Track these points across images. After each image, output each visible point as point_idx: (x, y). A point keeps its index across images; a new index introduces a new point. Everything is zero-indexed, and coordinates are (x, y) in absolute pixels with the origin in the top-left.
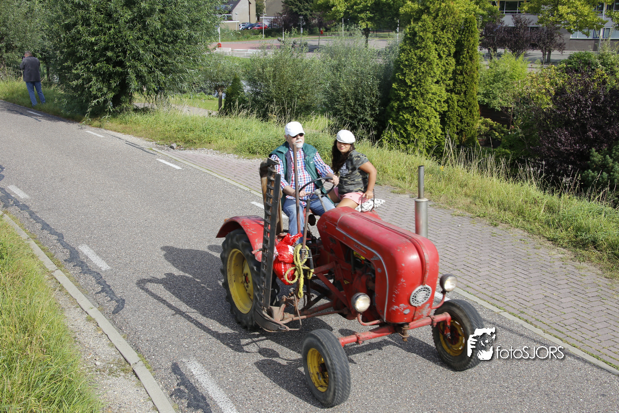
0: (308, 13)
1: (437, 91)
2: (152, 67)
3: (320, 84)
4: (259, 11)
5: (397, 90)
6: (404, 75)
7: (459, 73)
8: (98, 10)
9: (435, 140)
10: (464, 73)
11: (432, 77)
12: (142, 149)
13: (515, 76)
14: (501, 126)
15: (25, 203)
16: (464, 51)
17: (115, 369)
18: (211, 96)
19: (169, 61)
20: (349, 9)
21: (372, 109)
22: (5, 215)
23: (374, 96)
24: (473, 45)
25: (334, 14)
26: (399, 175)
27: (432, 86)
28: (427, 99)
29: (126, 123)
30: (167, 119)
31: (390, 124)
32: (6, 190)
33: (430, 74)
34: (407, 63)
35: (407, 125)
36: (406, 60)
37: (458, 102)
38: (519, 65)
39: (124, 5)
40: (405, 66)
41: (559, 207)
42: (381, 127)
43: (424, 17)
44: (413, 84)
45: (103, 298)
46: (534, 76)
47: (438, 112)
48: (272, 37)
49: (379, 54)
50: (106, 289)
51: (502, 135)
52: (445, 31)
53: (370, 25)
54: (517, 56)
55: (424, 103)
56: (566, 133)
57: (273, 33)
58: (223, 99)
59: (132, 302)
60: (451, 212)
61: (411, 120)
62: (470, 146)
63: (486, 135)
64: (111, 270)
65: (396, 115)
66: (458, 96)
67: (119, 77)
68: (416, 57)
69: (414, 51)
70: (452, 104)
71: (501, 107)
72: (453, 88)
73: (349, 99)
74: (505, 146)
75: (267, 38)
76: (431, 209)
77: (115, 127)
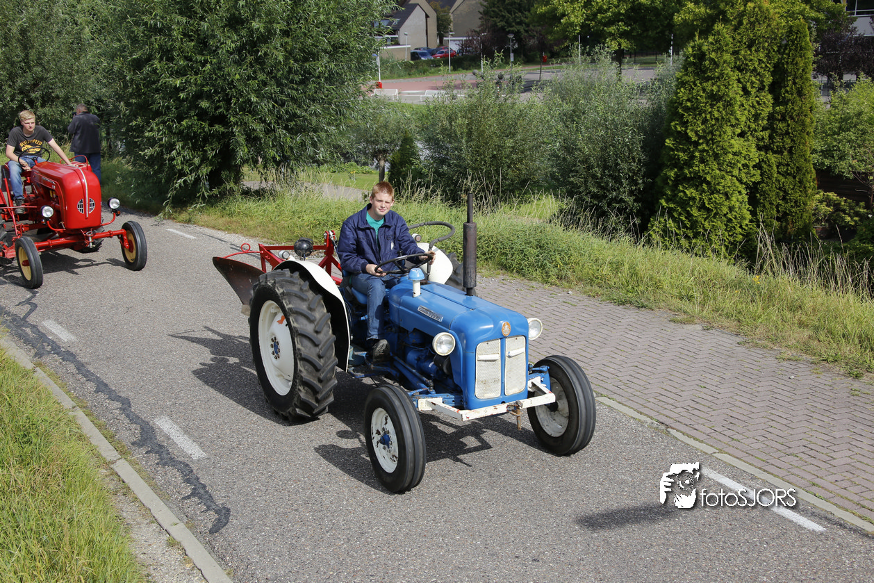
0: (521, 28)
1: (742, 149)
2: (270, 123)
3: (544, 143)
4: (442, 28)
5: (673, 150)
6: (685, 124)
7: (779, 118)
8: (185, 35)
9: (740, 230)
10: (787, 118)
11: (732, 126)
14: (854, 204)
15: (69, 349)
16: (788, 81)
18: (367, 168)
19: (299, 113)
20: (591, 20)
21: (633, 181)
22: (38, 369)
23: (634, 162)
24: (803, 70)
25: (564, 30)
26: (684, 293)
27: (733, 141)
28: (725, 163)
29: (230, 215)
30: (296, 208)
31: (663, 207)
32: (40, 329)
33: (730, 121)
34: (689, 104)
35: (691, 207)
36: (688, 100)
37: (778, 168)
39: (226, 26)
40: (687, 109)
42: (647, 212)
43: (718, 26)
44: (699, 139)
45: (194, 506)
47: (745, 184)
48: (464, 69)
49: (642, 90)
50: (200, 492)
51: (856, 219)
52: (753, 49)
53: (625, 44)
55: (720, 170)
58: (386, 171)
59: (242, 513)
60: (775, 353)
61: (698, 199)
62: (801, 239)
63: (827, 221)
64: (208, 459)
65: (673, 191)
66: (779, 156)
67: (219, 141)
68: (704, 95)
69: (701, 83)
70: (769, 170)
71: (854, 173)
72: (770, 143)
73: (593, 167)
74: (864, 237)
75: (456, 72)
76: (741, 349)
77: (213, 222)
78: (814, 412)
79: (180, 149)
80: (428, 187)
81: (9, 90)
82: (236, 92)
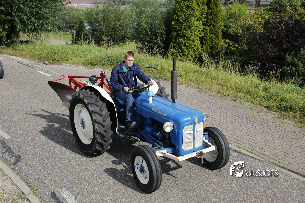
1: (198, 25)
2: (29, 16)
3: (130, 23)
5: (175, 25)
6: (178, 16)
7: (210, 14)
9: (198, 53)
10: (212, 14)
11: (194, 17)
12: (27, 65)
13: (241, 14)
14: (234, 44)
16: (212, 1)
17: (16, 199)
18: (67, 33)
21: (161, 37)
23: (162, 30)
26: (179, 75)
27: (195, 22)
28: (192, 30)
29: (16, 50)
30: (41, 47)
31: (172, 45)
33: (193, 15)
34: (180, 9)
35: (181, 45)
36: (179, 8)
37: (209, 31)
38: (243, 8)
40: (179, 11)
41: (270, 89)
42: (167, 47)
44: (183, 22)
45: (7, 156)
46: (252, 14)
47: (199, 37)
49: (164, 5)
50: (9, 150)
51: (235, 48)
54: (242, 3)
55: (191, 32)
56: (271, 46)
58: (74, 34)
59: (25, 157)
60: (209, 94)
61: (184, 42)
62: (217, 56)
63: (226, 49)
64: (11, 138)
65: (175, 40)
66: (210, 27)
67: (9, 22)
68: (184, 6)
69: (183, 2)
70: (207, 32)
71: (234, 33)
72: (207, 23)
73: (148, 32)
74: (237, 55)
76: (198, 93)
77: (9, 53)
78: (221, 113)
80: (89, 39)
82: (15, 4)
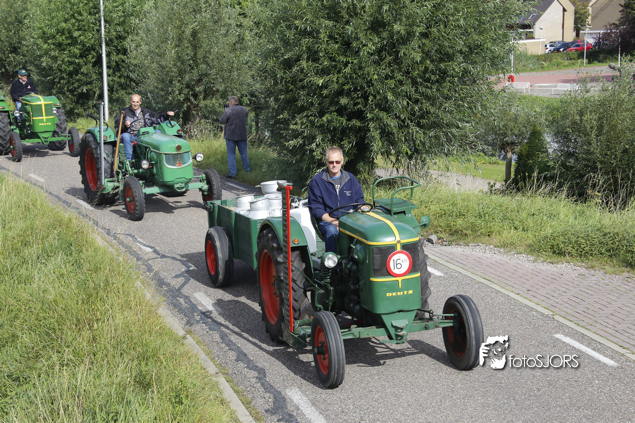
2: (405, 119)
4: (579, 22)
8: (331, 37)
18: (494, 158)
19: (432, 111)
22: (188, 336)
30: (424, 198)
32: (192, 300)
39: (368, 29)
48: (599, 62)
57: (601, 56)
58: (513, 163)
67: (356, 133)
75: (591, 65)
79: (320, 141)
81: (178, 84)
82: (374, 90)
